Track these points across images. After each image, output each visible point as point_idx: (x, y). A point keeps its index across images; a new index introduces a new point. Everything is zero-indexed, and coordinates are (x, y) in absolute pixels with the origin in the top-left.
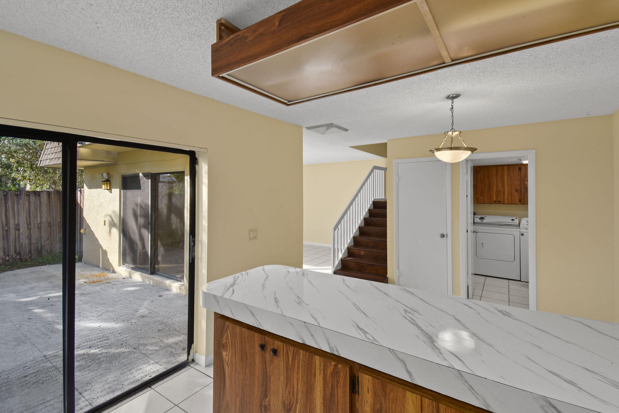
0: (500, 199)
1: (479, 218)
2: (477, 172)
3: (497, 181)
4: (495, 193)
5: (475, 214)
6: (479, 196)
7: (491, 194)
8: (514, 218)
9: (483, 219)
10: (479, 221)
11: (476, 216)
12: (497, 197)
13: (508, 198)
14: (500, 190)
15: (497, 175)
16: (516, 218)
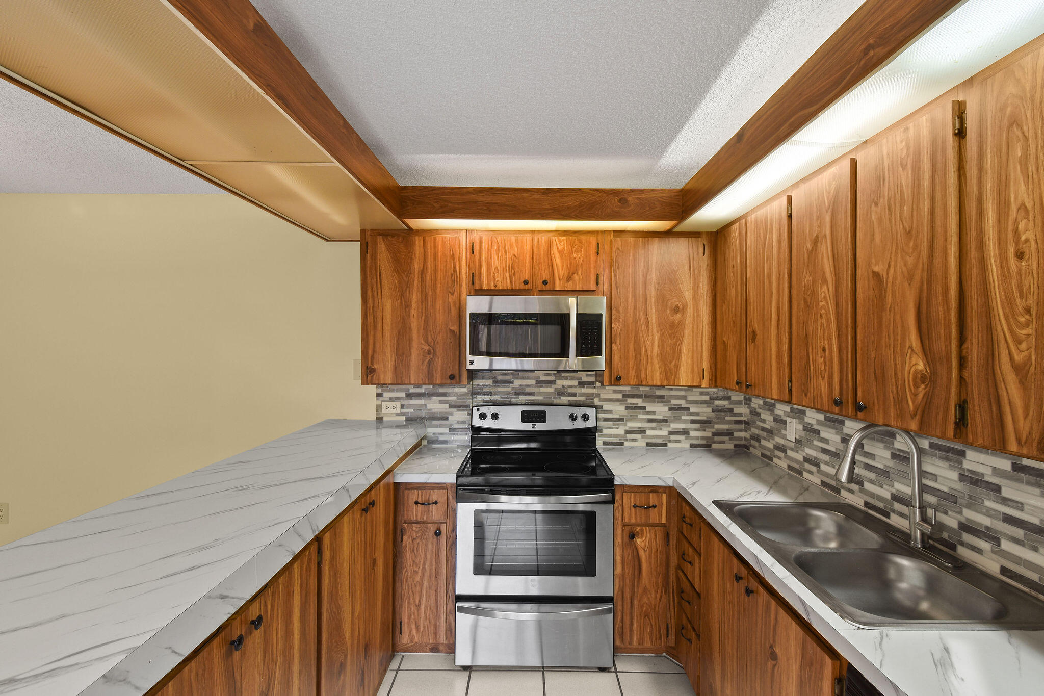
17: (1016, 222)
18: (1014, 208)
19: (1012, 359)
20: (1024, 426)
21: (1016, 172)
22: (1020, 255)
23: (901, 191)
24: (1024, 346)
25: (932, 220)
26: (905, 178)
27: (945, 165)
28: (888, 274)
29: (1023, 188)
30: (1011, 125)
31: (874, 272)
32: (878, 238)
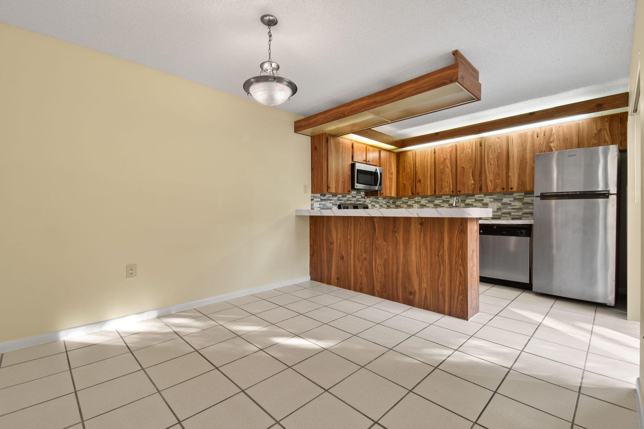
17: (490, 160)
18: (490, 159)
19: (489, 179)
20: (491, 188)
21: (490, 153)
22: (491, 165)
23: (469, 152)
24: (491, 177)
25: (475, 158)
26: (470, 150)
27: (478, 150)
28: (465, 166)
29: (491, 156)
30: (490, 146)
31: (462, 166)
32: (463, 160)
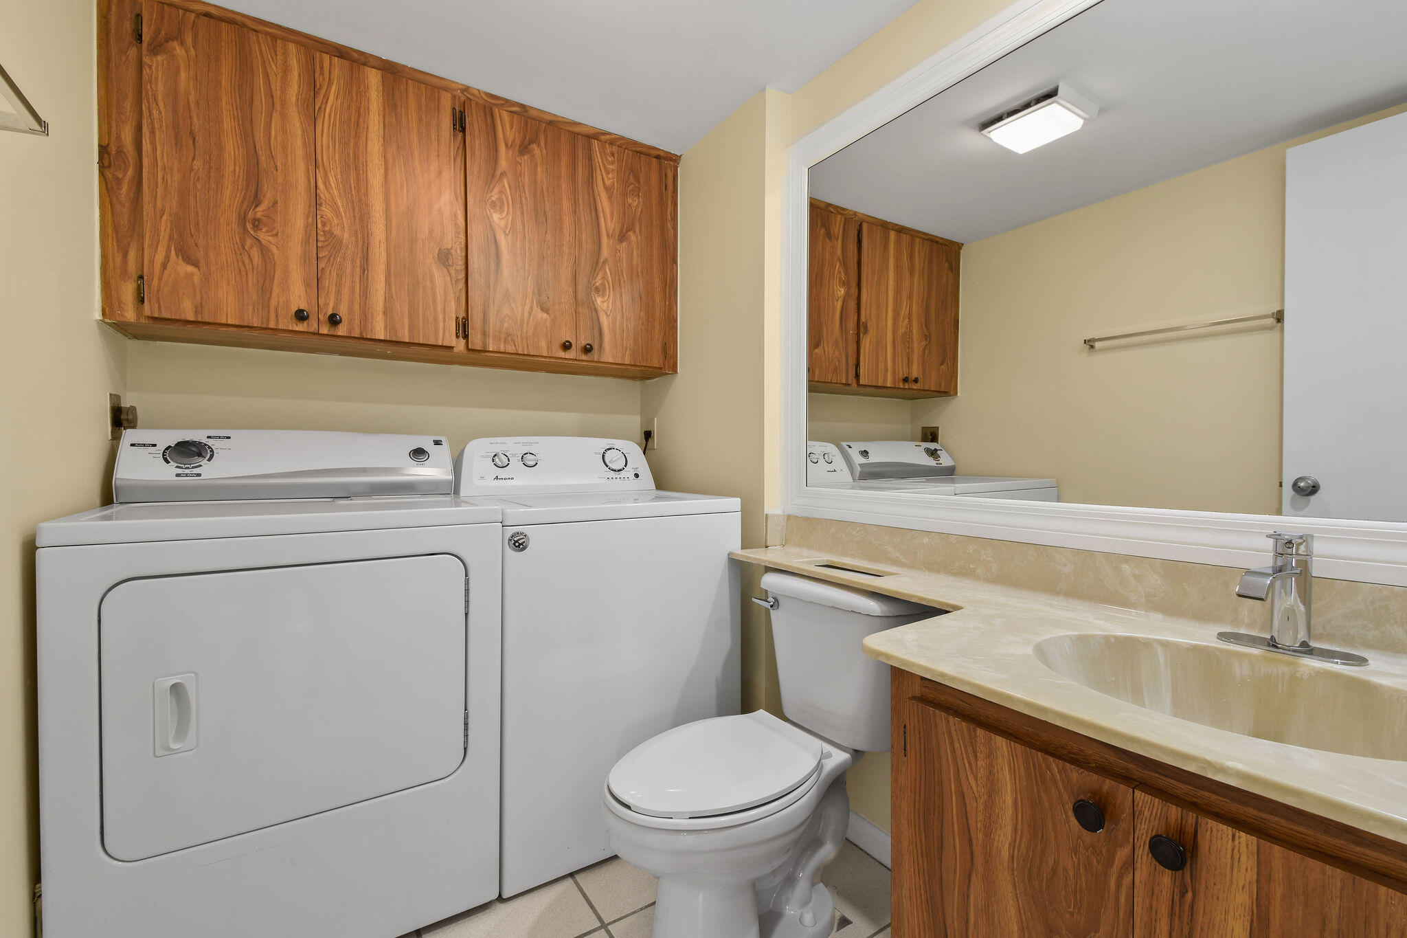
0: (338, 301)
1: (161, 447)
2: (139, 38)
3: (314, 163)
4: (296, 249)
5: (121, 419)
6: (160, 257)
7: (264, 250)
8: (426, 443)
9: (200, 455)
10: (167, 473)
11: (129, 436)
12: (316, 283)
13: (388, 299)
14: (337, 232)
15: (312, 115)
16: (437, 443)
